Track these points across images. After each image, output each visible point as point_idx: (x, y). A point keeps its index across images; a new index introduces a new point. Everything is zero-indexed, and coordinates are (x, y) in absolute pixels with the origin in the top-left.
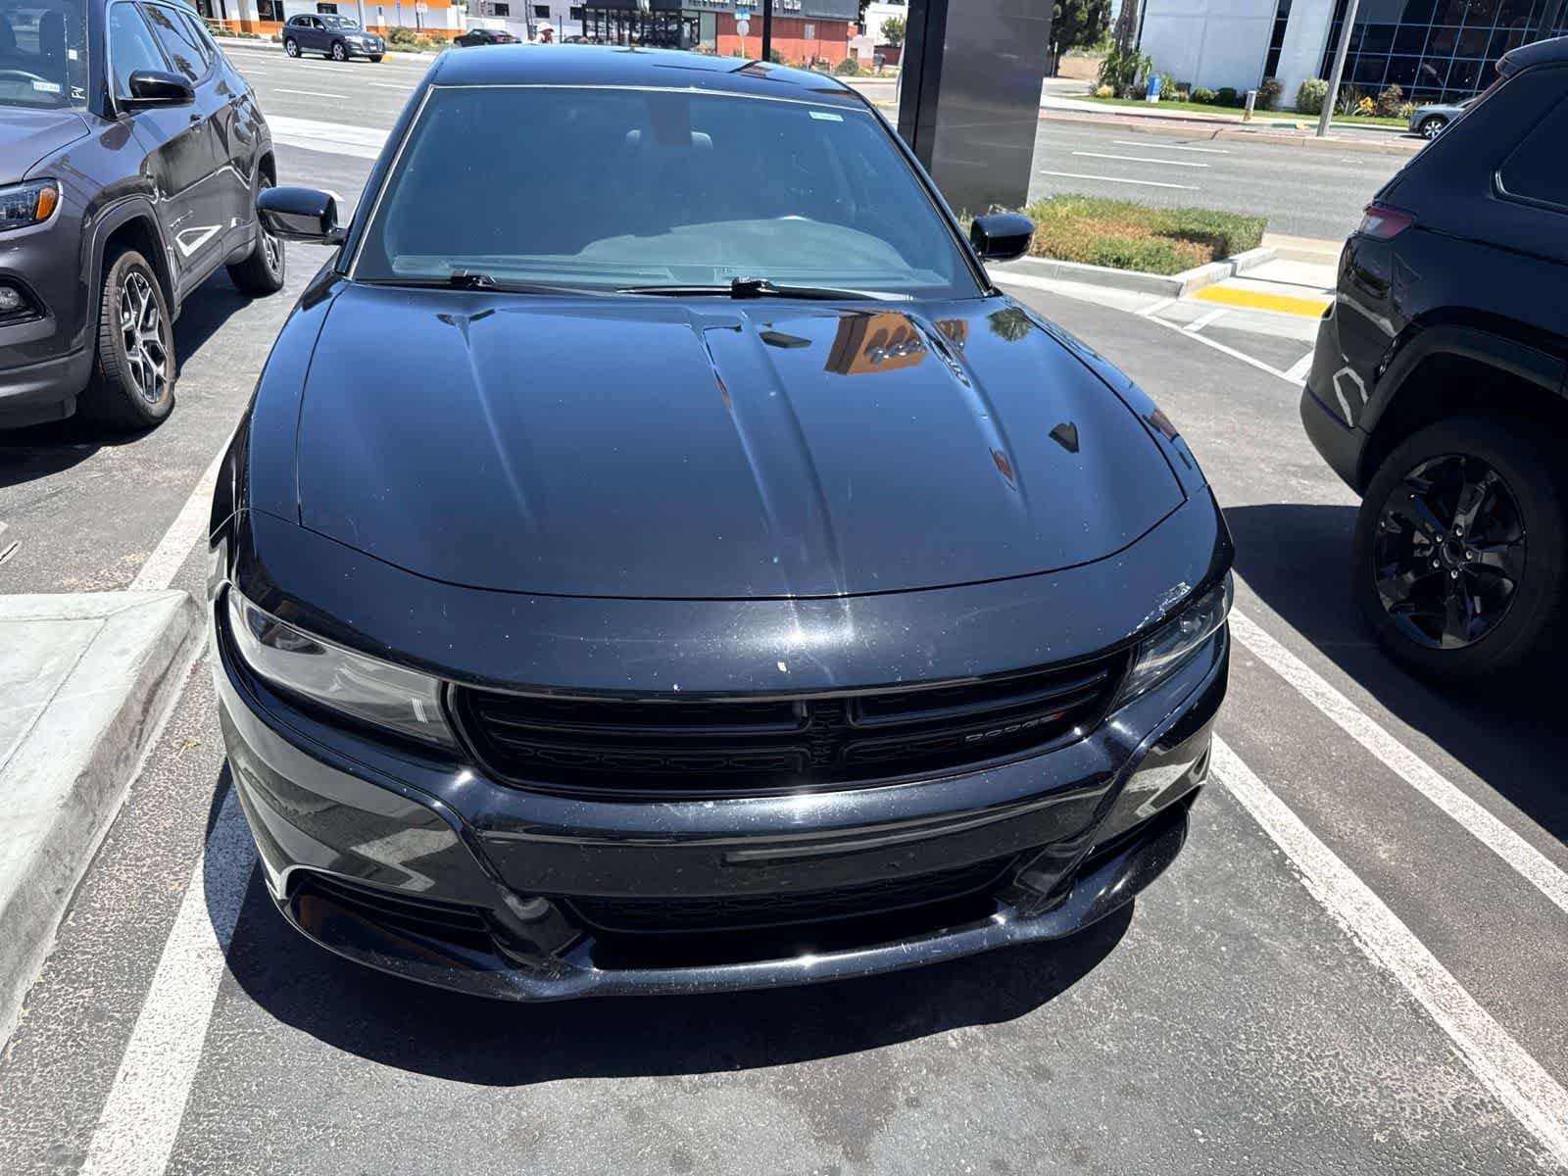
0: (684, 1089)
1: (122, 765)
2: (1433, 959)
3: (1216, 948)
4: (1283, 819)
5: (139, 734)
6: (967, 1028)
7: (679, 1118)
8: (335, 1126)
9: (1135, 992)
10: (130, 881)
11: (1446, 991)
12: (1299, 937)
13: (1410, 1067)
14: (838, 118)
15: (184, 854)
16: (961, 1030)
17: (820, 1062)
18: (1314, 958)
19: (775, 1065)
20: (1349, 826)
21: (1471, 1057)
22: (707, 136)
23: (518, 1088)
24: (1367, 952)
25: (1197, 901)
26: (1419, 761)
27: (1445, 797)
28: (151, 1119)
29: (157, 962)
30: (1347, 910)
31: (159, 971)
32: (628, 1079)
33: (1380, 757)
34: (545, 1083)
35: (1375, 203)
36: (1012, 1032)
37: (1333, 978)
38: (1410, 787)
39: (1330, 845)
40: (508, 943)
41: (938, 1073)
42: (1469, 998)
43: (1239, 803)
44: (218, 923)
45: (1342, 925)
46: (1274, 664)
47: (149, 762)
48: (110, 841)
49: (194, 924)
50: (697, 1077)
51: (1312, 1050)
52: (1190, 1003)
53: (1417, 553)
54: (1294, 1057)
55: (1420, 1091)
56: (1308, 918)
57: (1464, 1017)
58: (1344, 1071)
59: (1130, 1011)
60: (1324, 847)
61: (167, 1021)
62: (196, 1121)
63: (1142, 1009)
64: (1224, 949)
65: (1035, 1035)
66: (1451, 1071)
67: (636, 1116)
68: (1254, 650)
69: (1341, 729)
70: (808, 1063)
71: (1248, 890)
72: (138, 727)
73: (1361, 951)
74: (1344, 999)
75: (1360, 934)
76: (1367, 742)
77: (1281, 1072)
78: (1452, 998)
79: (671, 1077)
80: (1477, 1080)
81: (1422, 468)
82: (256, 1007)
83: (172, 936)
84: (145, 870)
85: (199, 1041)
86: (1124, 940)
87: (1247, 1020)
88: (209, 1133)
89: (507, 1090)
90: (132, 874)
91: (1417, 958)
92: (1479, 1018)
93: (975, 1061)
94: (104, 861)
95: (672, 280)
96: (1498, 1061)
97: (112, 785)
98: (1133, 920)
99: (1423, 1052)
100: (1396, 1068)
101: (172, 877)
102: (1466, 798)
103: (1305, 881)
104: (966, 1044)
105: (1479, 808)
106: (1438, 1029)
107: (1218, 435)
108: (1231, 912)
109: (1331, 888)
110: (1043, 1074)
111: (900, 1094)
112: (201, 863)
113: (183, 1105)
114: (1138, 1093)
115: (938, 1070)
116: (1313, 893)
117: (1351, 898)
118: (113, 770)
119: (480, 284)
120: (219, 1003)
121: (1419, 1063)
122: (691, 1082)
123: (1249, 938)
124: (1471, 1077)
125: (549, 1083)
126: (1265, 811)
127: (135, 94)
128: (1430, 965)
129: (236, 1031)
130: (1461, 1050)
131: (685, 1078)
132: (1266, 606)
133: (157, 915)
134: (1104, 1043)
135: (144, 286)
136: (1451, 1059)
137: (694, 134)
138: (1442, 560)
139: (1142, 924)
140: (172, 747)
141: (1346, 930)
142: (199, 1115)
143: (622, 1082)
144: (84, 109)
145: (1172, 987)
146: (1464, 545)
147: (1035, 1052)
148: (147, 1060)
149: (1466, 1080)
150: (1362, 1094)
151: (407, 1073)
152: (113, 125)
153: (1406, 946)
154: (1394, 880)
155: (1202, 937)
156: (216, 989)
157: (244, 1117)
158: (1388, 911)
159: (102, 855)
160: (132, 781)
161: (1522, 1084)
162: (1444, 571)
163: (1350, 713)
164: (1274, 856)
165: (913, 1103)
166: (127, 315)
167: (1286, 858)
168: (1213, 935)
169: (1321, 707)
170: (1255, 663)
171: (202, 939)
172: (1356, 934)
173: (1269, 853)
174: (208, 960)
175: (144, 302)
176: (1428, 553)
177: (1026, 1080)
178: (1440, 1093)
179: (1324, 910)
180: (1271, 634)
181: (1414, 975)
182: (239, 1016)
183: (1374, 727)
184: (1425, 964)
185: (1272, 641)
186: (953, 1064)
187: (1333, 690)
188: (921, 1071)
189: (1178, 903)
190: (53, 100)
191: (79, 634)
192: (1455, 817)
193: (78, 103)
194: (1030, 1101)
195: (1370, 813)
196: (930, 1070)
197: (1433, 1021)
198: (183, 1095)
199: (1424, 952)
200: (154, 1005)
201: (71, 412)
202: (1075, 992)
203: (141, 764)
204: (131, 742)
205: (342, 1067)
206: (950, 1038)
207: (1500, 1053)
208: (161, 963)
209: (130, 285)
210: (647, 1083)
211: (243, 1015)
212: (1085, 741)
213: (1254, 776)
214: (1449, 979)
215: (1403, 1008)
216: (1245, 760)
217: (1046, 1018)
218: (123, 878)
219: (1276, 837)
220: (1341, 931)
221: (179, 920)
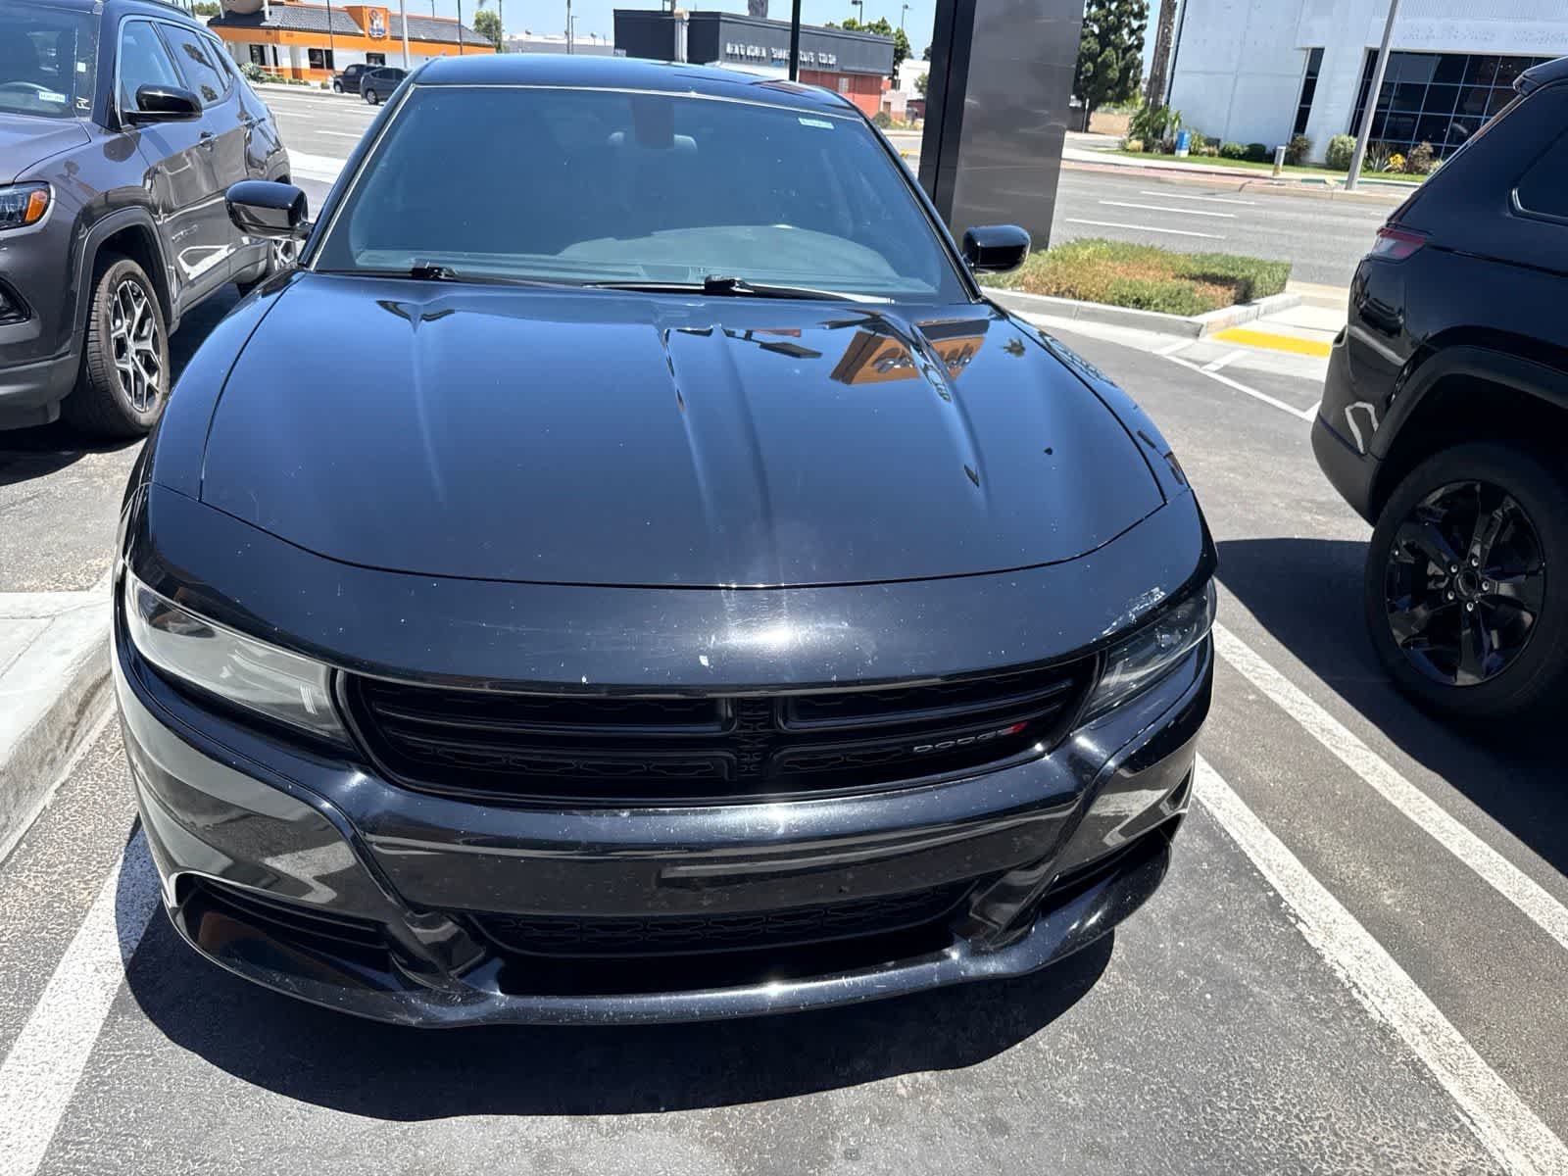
0: (599, 1132)
1: (46, 768)
2: (1438, 1013)
3: (1201, 995)
4: (1281, 860)
5: (70, 735)
6: (919, 1075)
7: (591, 1164)
8: (213, 1160)
9: (1108, 1041)
10: (37, 889)
11: (1452, 1050)
12: (1291, 985)
13: (1411, 1133)
14: (829, 126)
15: (99, 862)
16: (912, 1075)
17: (754, 1106)
18: (1308, 1010)
19: (702, 1107)
20: (1353, 868)
21: (1479, 1124)
22: (691, 139)
23: (419, 1124)
24: (1366, 1004)
25: (1182, 944)
26: (1430, 803)
27: (1457, 840)
28: (15, 1145)
29: (51, 975)
30: (1346, 958)
31: (50, 985)
32: (539, 1117)
33: (1389, 797)
34: (448, 1120)
35: (1387, 225)
36: (969, 1080)
37: (1327, 1032)
38: (1419, 829)
39: (1331, 888)
40: (404, 962)
41: (883, 1124)
42: (1478, 1058)
43: (1233, 841)
44: (123, 935)
45: (1340, 975)
46: (1278, 699)
47: (79, 766)
48: (24, 846)
49: (97, 936)
50: (615, 1118)
51: (1301, 1111)
52: (1167, 1055)
53: (1431, 585)
54: (1280, 1118)
55: (1421, 1160)
56: (1302, 966)
57: (1473, 1079)
58: (1336, 1135)
59: (1101, 1061)
60: (1324, 890)
61: (50, 1039)
62: (63, 1149)
63: (1115, 1059)
64: (1208, 996)
65: (994, 1084)
66: (1456, 1139)
67: (543, 1160)
68: (1257, 683)
69: (1348, 767)
70: (739, 1107)
71: (1238, 933)
72: (71, 728)
73: (1359, 1003)
74: (1339, 1056)
75: (1360, 985)
76: (1374, 781)
77: (1265, 1135)
78: (1459, 1059)
79: (587, 1117)
80: (1485, 1151)
81: (1438, 494)
82: (151, 1027)
83: (72, 947)
84: (55, 877)
85: (80, 1062)
86: (1100, 984)
87: (1230, 1075)
88: (76, 1162)
89: (406, 1125)
90: (40, 881)
91: (1422, 1013)
92: (1489, 1081)
93: (924, 1111)
94: (13, 867)
95: (644, 277)
96: (1510, 1130)
97: (33, 788)
98: (1110, 962)
99: (1424, 1116)
100: (1395, 1134)
101: (82, 885)
102: (1480, 842)
103: (1301, 926)
104: (916, 1092)
105: (1494, 854)
106: (1442, 1092)
107: (1232, 470)
108: (1219, 957)
109: (1329, 934)
110: (999, 1127)
111: (838, 1145)
112: (116, 871)
113: (52, 1131)
114: (1104, 1152)
115: (883, 1119)
116: (1310, 940)
117: (1351, 945)
118: (35, 772)
119: (442, 277)
120: (110, 1021)
121: (1419, 1128)
122: (608, 1124)
123: (1237, 985)
124: (1478, 1146)
125: (453, 1120)
126: (1261, 850)
127: (142, 107)
128: (1435, 1021)
129: (122, 1053)
130: (1468, 1117)
131: (603, 1119)
132: (1273, 639)
133: (59, 924)
134: (1070, 1096)
135: (139, 295)
136: (1457, 1126)
137: (677, 137)
138: (1457, 591)
139: (1122, 968)
140: (106, 752)
141: (1343, 978)
142: (67, 1142)
143: (533, 1122)
144: (88, 120)
145: (1149, 1036)
146: (1480, 576)
147: (991, 1102)
148: (21, 1081)
149: (1473, 1149)
150: (1355, 1162)
151: (300, 1103)
152: (118, 136)
153: (1411, 1000)
154: (1399, 927)
155: (1183, 983)
156: (108, 1005)
157: (116, 1146)
158: (1391, 961)
159: (13, 861)
160: (57, 784)
161: (1535, 1157)
162: (1460, 602)
163: (1359, 751)
164: (1268, 897)
165: (851, 1155)
166: (118, 322)
167: (1282, 900)
168: (1197, 981)
169: (1327, 745)
170: (1258, 695)
171: (103, 952)
172: (1355, 985)
173: (1263, 895)
174: (105, 975)
175: (139, 312)
176: (1442, 585)
177: (979, 1133)
178: (1443, 1163)
179: (1320, 958)
180: (1276, 667)
181: (1418, 1031)
182: (127, 1036)
183: (1383, 765)
184: (1431, 1020)
185: (1277, 675)
186: (900, 1115)
187: (1340, 726)
188: (863, 1120)
189: (1161, 946)
190: (58, 110)
191: (23, 631)
192: (1468, 862)
193: (82, 113)
194: (983, 1158)
195: (1375, 855)
196: (874, 1119)
197: (1437, 1082)
198: (54, 1120)
199: (1430, 1007)
200: (40, 1022)
201: (54, 417)
202: (1041, 1038)
203: (69, 768)
204: (60, 743)
205: (230, 1095)
206: (899, 1085)
207: (1511, 1121)
208: (55, 976)
209: (123, 293)
210: (560, 1122)
211: (134, 1035)
212: (1047, 758)
213: (1251, 813)
214: (1457, 1037)
215: (1403, 1067)
216: (1243, 798)
217: (1006, 1066)
218: (30, 886)
219: (1272, 879)
220: (1339, 981)
221: (82, 931)
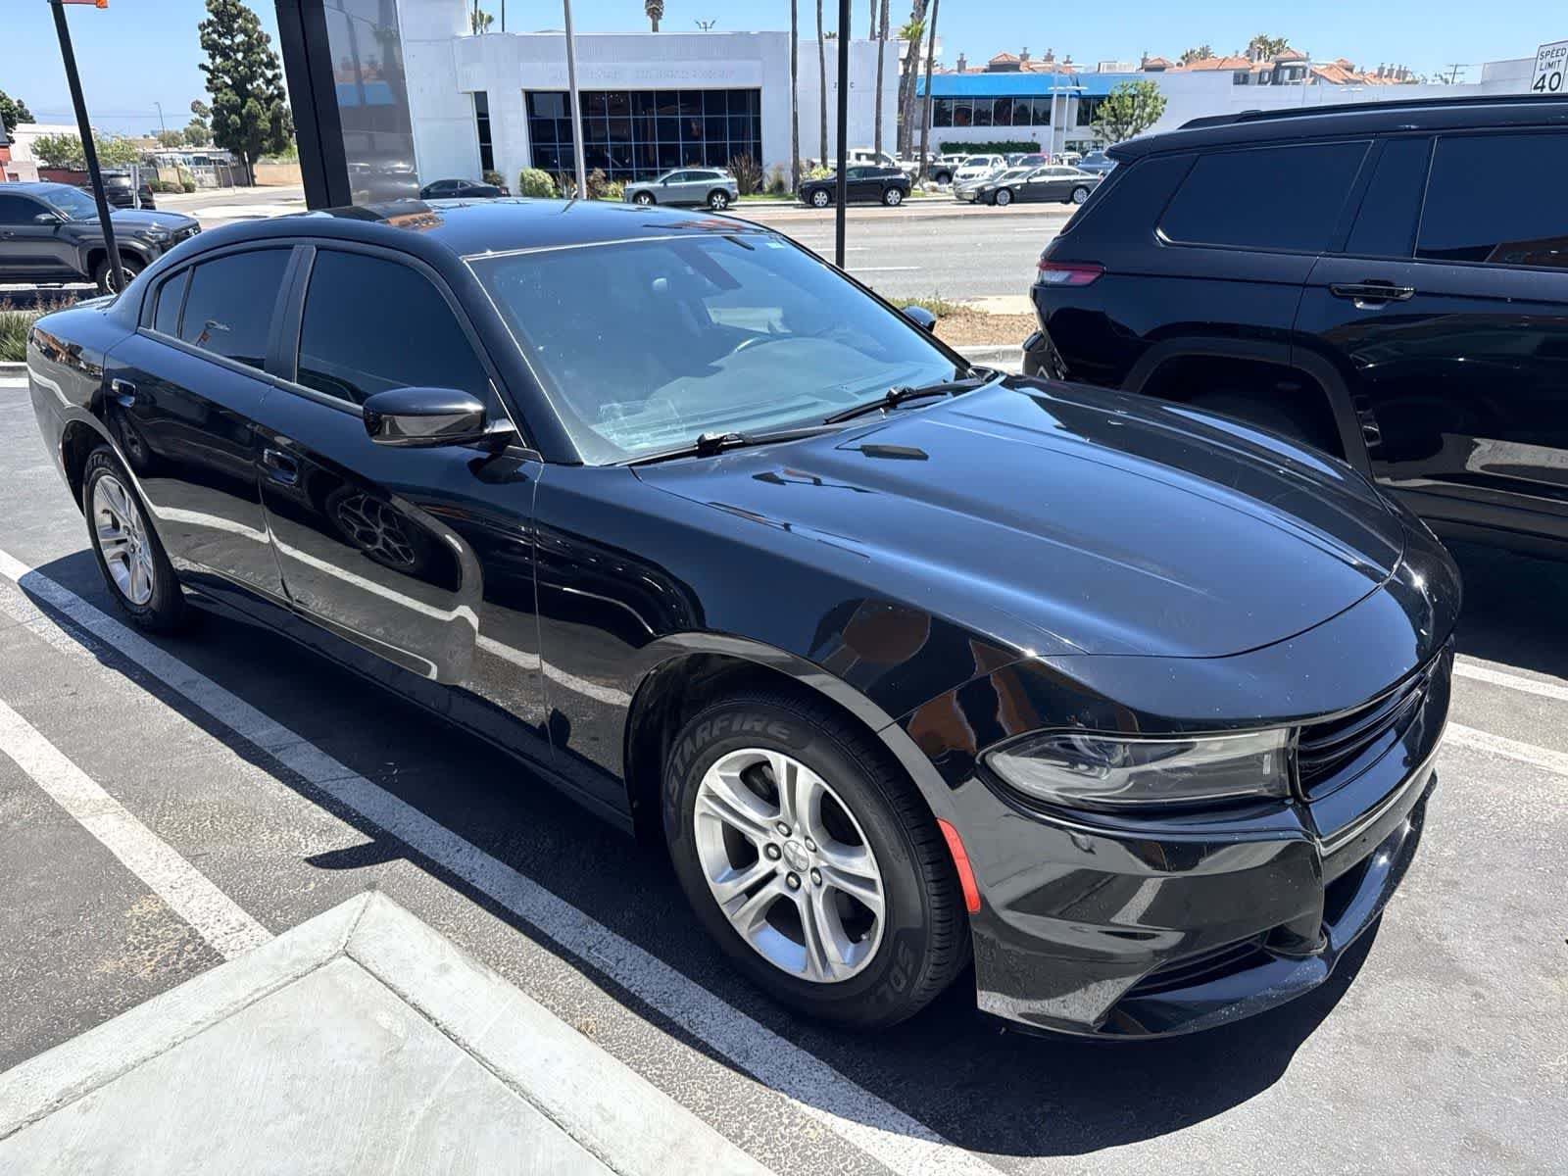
7: (1380, 1025)
13: (1542, 786)
15: (768, 1107)
21: (1549, 766)
23: (1286, 1075)
42: (1506, 739)
49: (887, 1145)
50: (1345, 998)
57: (1519, 750)
58: (1528, 803)
66: (1555, 778)
67: (1362, 1041)
83: (888, 1164)
89: (1282, 1081)
96: (1559, 762)
99: (1534, 776)
100: (1539, 790)
101: (795, 1128)
106: (1522, 762)
111: (1429, 937)
114: (1494, 866)
119: (725, 443)
121: (1541, 782)
125: (1294, 1059)
130: (1542, 766)
133: (843, 1160)
136: (1546, 772)
143: (1323, 1029)
150: (1550, 810)
165: (1441, 937)
171: (915, 1150)
174: (951, 1159)
177: (1453, 891)
188: (1415, 919)
194: (1472, 900)
221: (869, 1151)
